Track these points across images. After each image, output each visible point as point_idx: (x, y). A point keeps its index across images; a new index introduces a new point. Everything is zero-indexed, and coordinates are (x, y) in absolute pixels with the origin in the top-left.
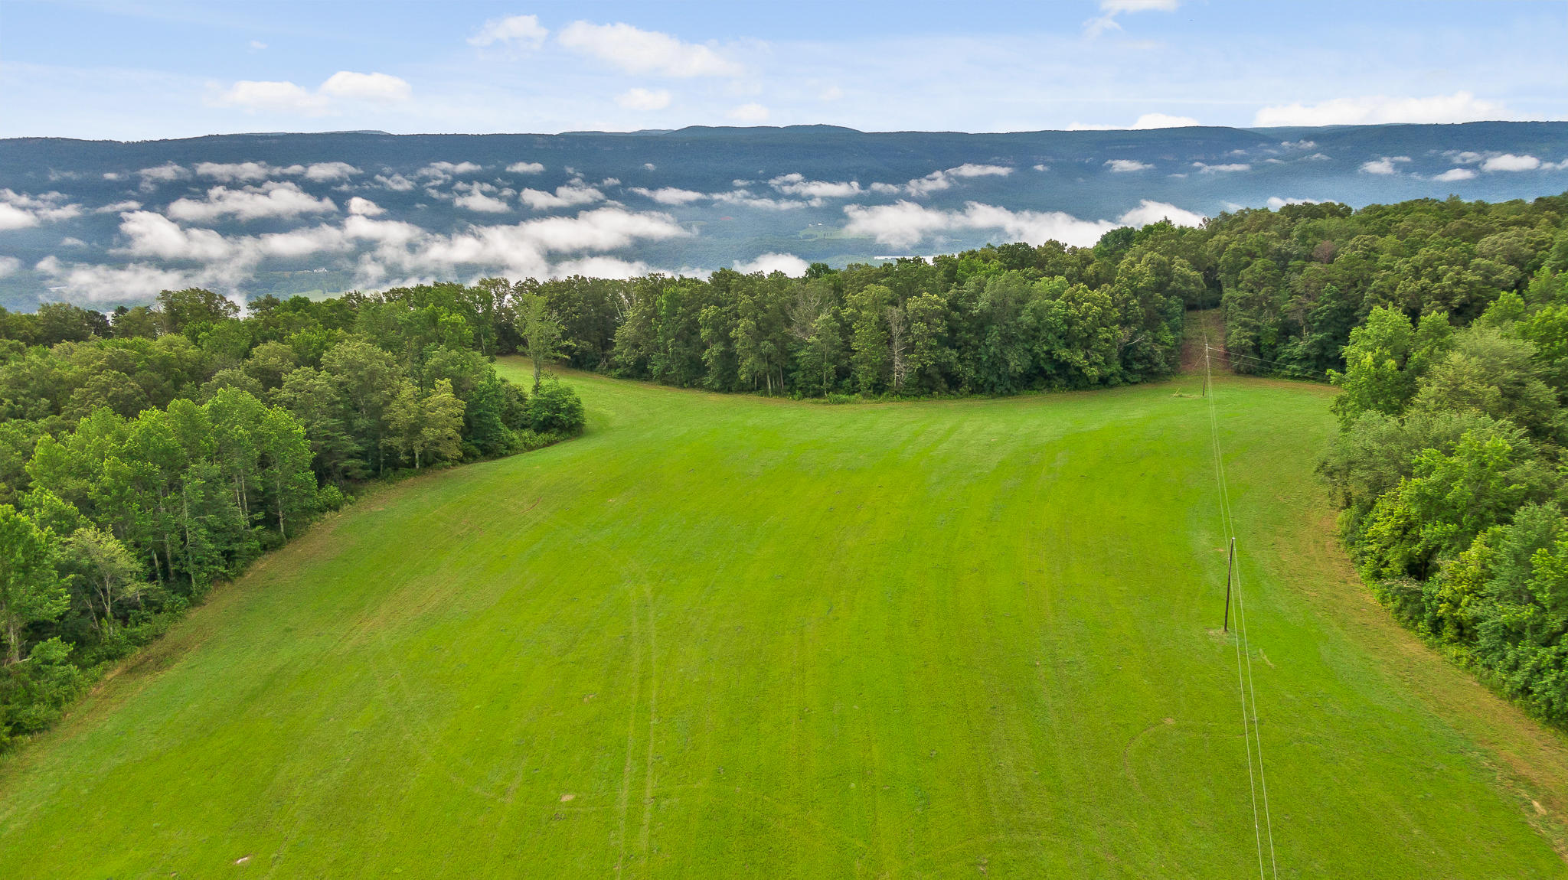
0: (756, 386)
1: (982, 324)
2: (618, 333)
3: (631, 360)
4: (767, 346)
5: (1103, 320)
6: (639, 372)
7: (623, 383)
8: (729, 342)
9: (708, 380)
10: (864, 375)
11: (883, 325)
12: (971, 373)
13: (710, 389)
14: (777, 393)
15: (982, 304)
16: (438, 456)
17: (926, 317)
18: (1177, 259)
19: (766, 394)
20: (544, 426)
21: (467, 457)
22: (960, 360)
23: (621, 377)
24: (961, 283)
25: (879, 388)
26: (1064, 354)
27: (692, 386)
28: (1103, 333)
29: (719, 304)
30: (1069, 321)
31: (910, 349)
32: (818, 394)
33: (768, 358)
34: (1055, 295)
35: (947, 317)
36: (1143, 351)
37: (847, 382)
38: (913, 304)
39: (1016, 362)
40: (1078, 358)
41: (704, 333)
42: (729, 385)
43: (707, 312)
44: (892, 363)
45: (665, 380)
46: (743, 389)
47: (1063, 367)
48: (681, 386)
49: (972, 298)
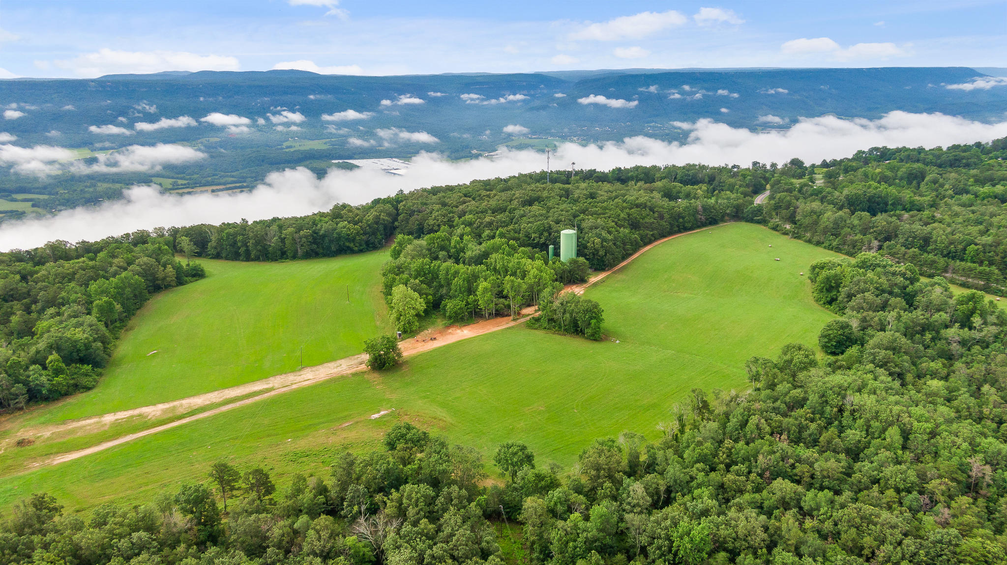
0: (257, 259)
1: (324, 236)
2: (209, 244)
3: (215, 253)
4: (259, 247)
5: (358, 233)
6: (217, 256)
7: (212, 260)
8: (247, 247)
9: (241, 258)
10: (289, 254)
11: (294, 239)
12: (321, 251)
13: (243, 261)
14: (264, 260)
15: (322, 232)
16: (170, 286)
17: (306, 237)
18: (382, 214)
19: (260, 261)
20: (194, 276)
21: (177, 285)
22: (318, 247)
23: (211, 258)
24: (317, 226)
25: (294, 257)
26: (347, 244)
27: (236, 260)
28: (358, 238)
29: (243, 235)
30: (348, 235)
31: (302, 246)
32: (276, 260)
33: (260, 251)
34: (344, 227)
35: (312, 236)
36: (372, 241)
37: (285, 256)
38: (302, 233)
39: (333, 248)
40: (352, 245)
41: (239, 244)
42: (248, 258)
43: (240, 238)
44: (297, 250)
45: (227, 258)
46: (253, 260)
47: (348, 247)
48: (233, 260)
49: (320, 230)
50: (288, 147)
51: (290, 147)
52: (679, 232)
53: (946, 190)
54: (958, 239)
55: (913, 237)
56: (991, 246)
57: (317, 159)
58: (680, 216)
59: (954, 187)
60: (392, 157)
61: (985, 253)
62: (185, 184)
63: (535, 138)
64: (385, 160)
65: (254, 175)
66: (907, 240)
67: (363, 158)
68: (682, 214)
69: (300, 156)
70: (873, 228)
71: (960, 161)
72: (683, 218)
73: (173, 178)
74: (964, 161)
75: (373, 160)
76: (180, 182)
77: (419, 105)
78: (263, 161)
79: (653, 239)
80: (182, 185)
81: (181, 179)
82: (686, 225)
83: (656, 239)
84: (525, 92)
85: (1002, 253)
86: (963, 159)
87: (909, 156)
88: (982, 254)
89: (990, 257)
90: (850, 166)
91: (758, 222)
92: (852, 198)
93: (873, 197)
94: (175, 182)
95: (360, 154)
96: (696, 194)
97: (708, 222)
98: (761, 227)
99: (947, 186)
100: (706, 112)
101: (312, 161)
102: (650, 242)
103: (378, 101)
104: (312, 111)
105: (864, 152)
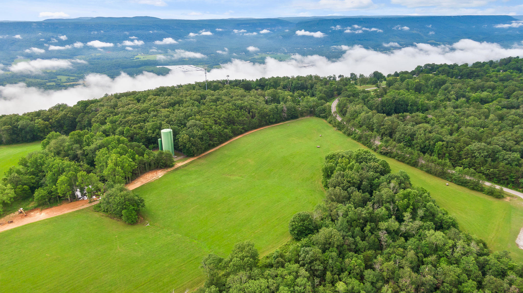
1: (22, 129)
12: (21, 139)
15: (19, 127)
17: (6, 130)
22: (18, 137)
30: (39, 128)
39: (29, 137)
50: (137, 59)
51: (138, 58)
52: (267, 124)
53: (451, 95)
54: (432, 137)
55: (404, 134)
56: (452, 142)
57: (149, 65)
58: (267, 114)
59: (457, 93)
60: (190, 65)
61: (447, 147)
62: (74, 80)
63: (270, 54)
64: (186, 66)
65: (112, 74)
66: (400, 136)
67: (174, 65)
68: (268, 113)
69: (140, 64)
70: (383, 125)
71: (473, 73)
72: (269, 116)
73: (69, 76)
74: (476, 73)
75: (179, 66)
76: (72, 78)
77: (210, 35)
78: (119, 66)
79: (243, 131)
80: (72, 80)
81: (73, 76)
82: (271, 120)
83: (246, 131)
84: (269, 29)
85: (458, 148)
86: (475, 72)
87: (444, 70)
88: (445, 148)
89: (450, 150)
90: (404, 77)
91: (323, 117)
92: (384, 102)
93: (399, 101)
94: (69, 78)
95: (173, 62)
96: (287, 99)
97: (289, 117)
98: (324, 121)
99: (452, 92)
100: (365, 40)
101: (146, 67)
102: (241, 133)
103: (189, 33)
104: (148, 39)
105: (421, 67)
